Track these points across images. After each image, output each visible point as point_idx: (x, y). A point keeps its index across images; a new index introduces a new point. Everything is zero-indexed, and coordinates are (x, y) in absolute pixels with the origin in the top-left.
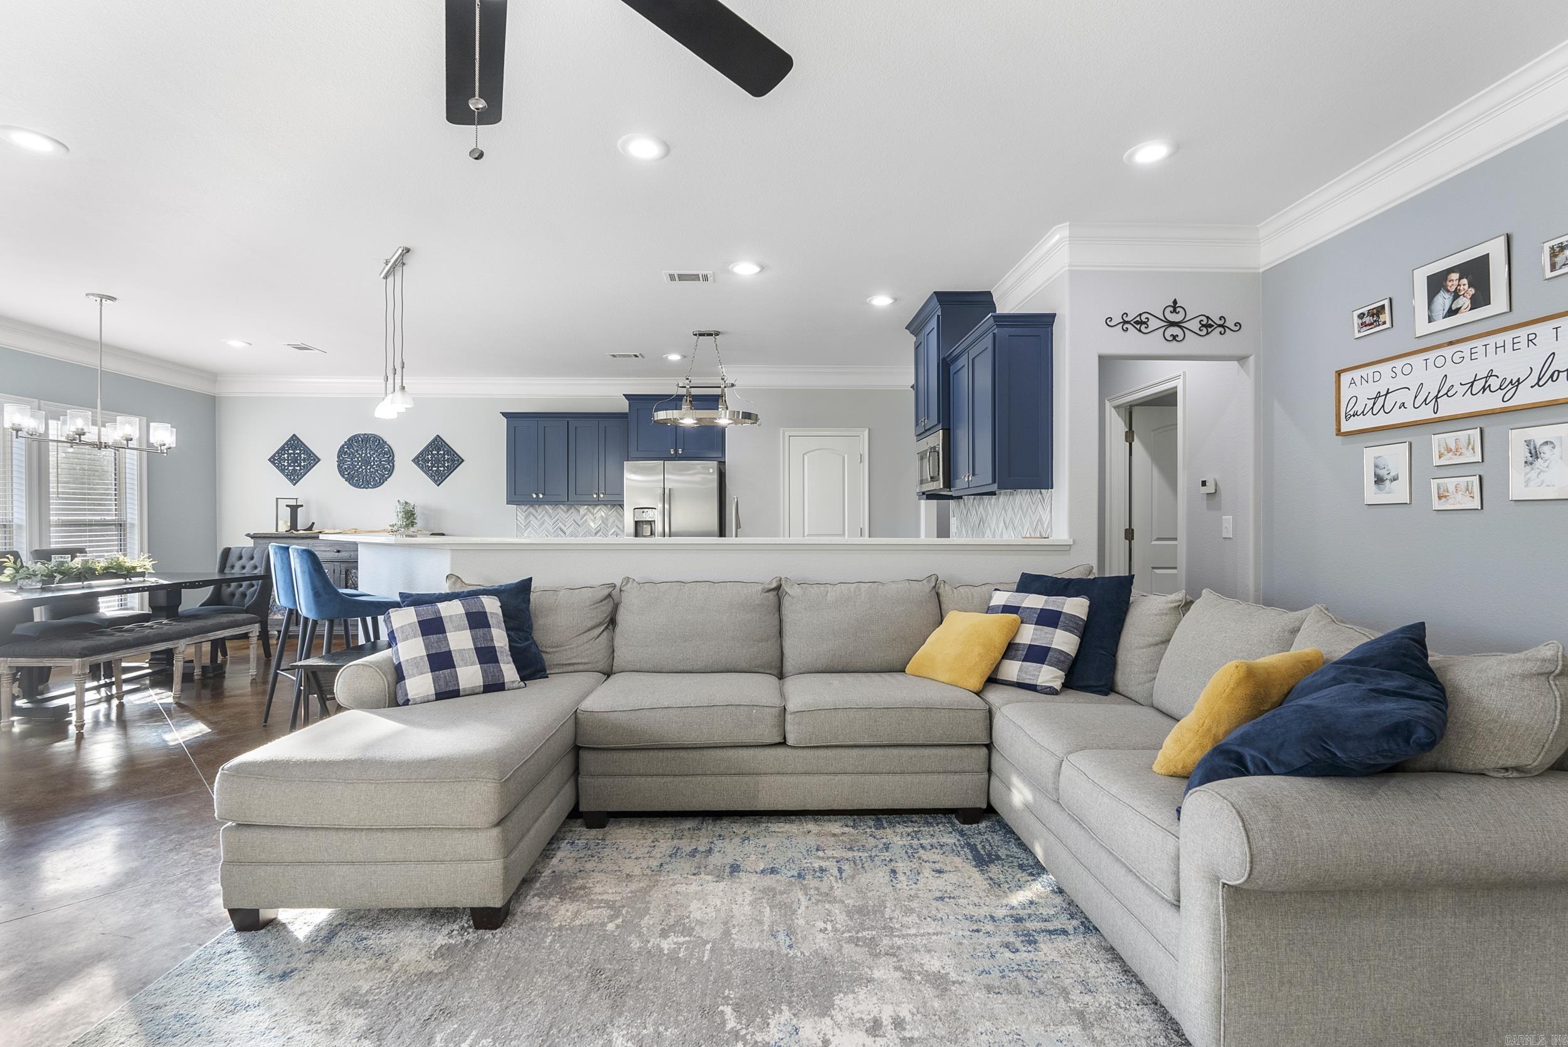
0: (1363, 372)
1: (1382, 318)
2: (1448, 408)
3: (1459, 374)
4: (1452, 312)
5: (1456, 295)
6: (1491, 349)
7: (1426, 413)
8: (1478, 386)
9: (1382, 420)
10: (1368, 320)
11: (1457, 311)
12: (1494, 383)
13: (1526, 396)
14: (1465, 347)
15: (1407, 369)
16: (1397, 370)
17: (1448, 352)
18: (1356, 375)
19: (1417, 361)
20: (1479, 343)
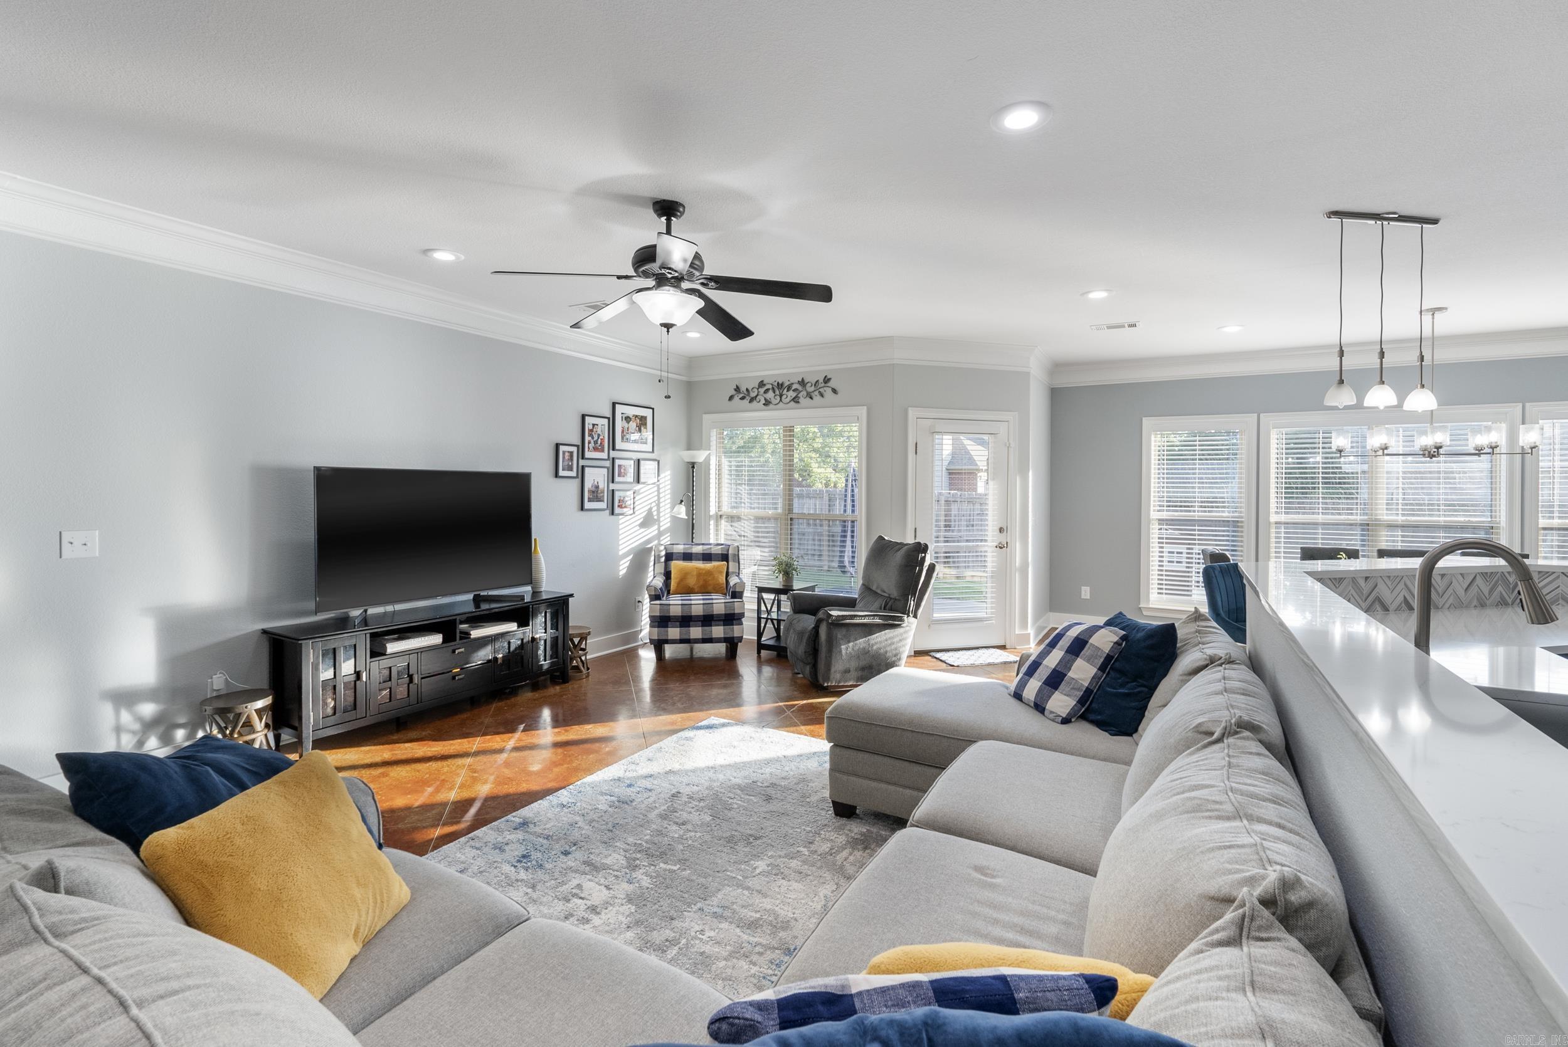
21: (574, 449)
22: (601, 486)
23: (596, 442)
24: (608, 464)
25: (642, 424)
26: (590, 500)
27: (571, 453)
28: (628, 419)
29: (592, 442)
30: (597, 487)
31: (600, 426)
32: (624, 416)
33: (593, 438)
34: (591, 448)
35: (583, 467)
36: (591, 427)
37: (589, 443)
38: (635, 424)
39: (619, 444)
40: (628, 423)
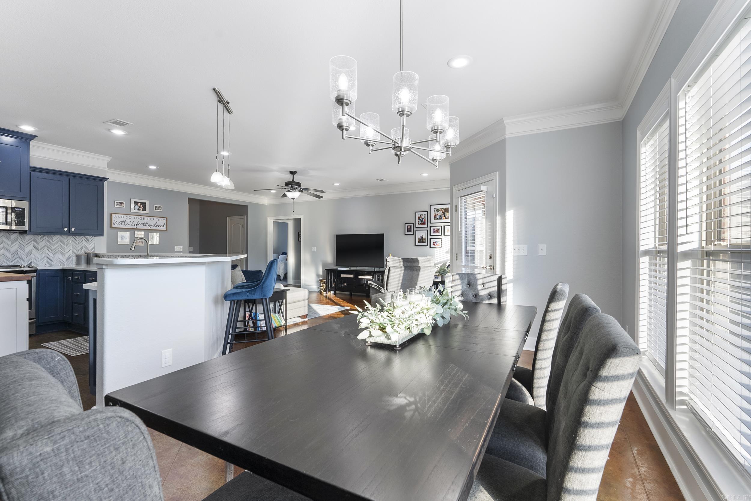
0: (119, 215)
1: (123, 205)
2: (138, 227)
3: (141, 222)
4: (138, 210)
5: (140, 207)
6: (147, 219)
7: (134, 227)
8: (145, 224)
9: (123, 226)
10: (119, 204)
11: (140, 210)
12: (148, 225)
13: (152, 228)
14: (143, 217)
15: (130, 218)
16: (128, 217)
17: (139, 217)
18: (117, 215)
19: (133, 217)
20: (145, 217)
21: (412, 225)
22: (424, 237)
23: (422, 221)
24: (428, 229)
25: (446, 211)
26: (419, 242)
27: (411, 226)
28: (438, 211)
29: (420, 221)
30: (422, 238)
31: (423, 215)
32: (435, 210)
33: (420, 220)
34: (419, 223)
35: (416, 230)
36: (419, 216)
37: (419, 221)
38: (442, 212)
39: (433, 220)
40: (438, 212)
